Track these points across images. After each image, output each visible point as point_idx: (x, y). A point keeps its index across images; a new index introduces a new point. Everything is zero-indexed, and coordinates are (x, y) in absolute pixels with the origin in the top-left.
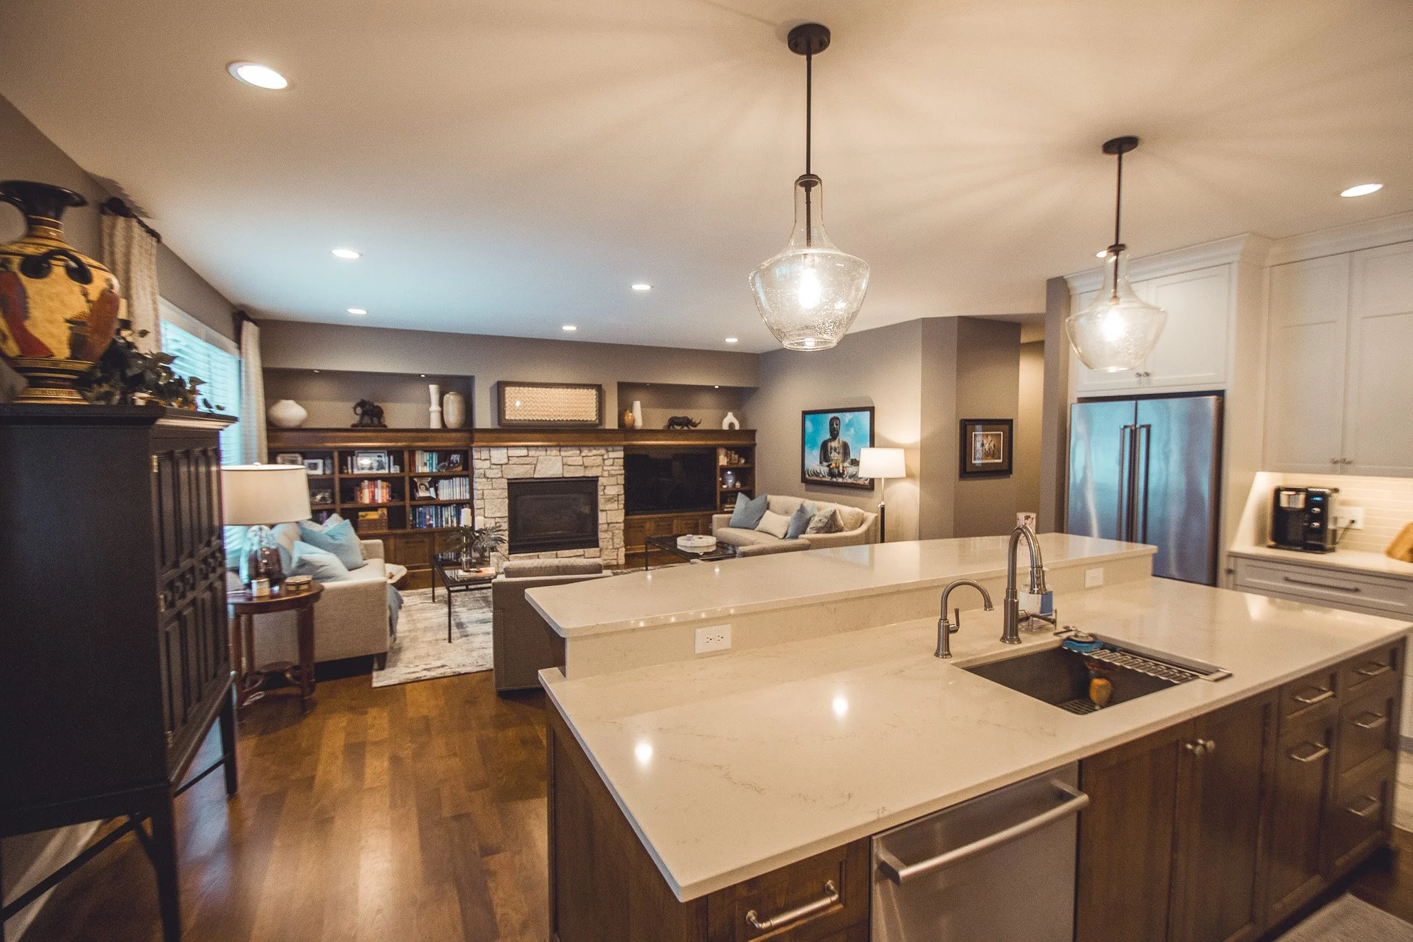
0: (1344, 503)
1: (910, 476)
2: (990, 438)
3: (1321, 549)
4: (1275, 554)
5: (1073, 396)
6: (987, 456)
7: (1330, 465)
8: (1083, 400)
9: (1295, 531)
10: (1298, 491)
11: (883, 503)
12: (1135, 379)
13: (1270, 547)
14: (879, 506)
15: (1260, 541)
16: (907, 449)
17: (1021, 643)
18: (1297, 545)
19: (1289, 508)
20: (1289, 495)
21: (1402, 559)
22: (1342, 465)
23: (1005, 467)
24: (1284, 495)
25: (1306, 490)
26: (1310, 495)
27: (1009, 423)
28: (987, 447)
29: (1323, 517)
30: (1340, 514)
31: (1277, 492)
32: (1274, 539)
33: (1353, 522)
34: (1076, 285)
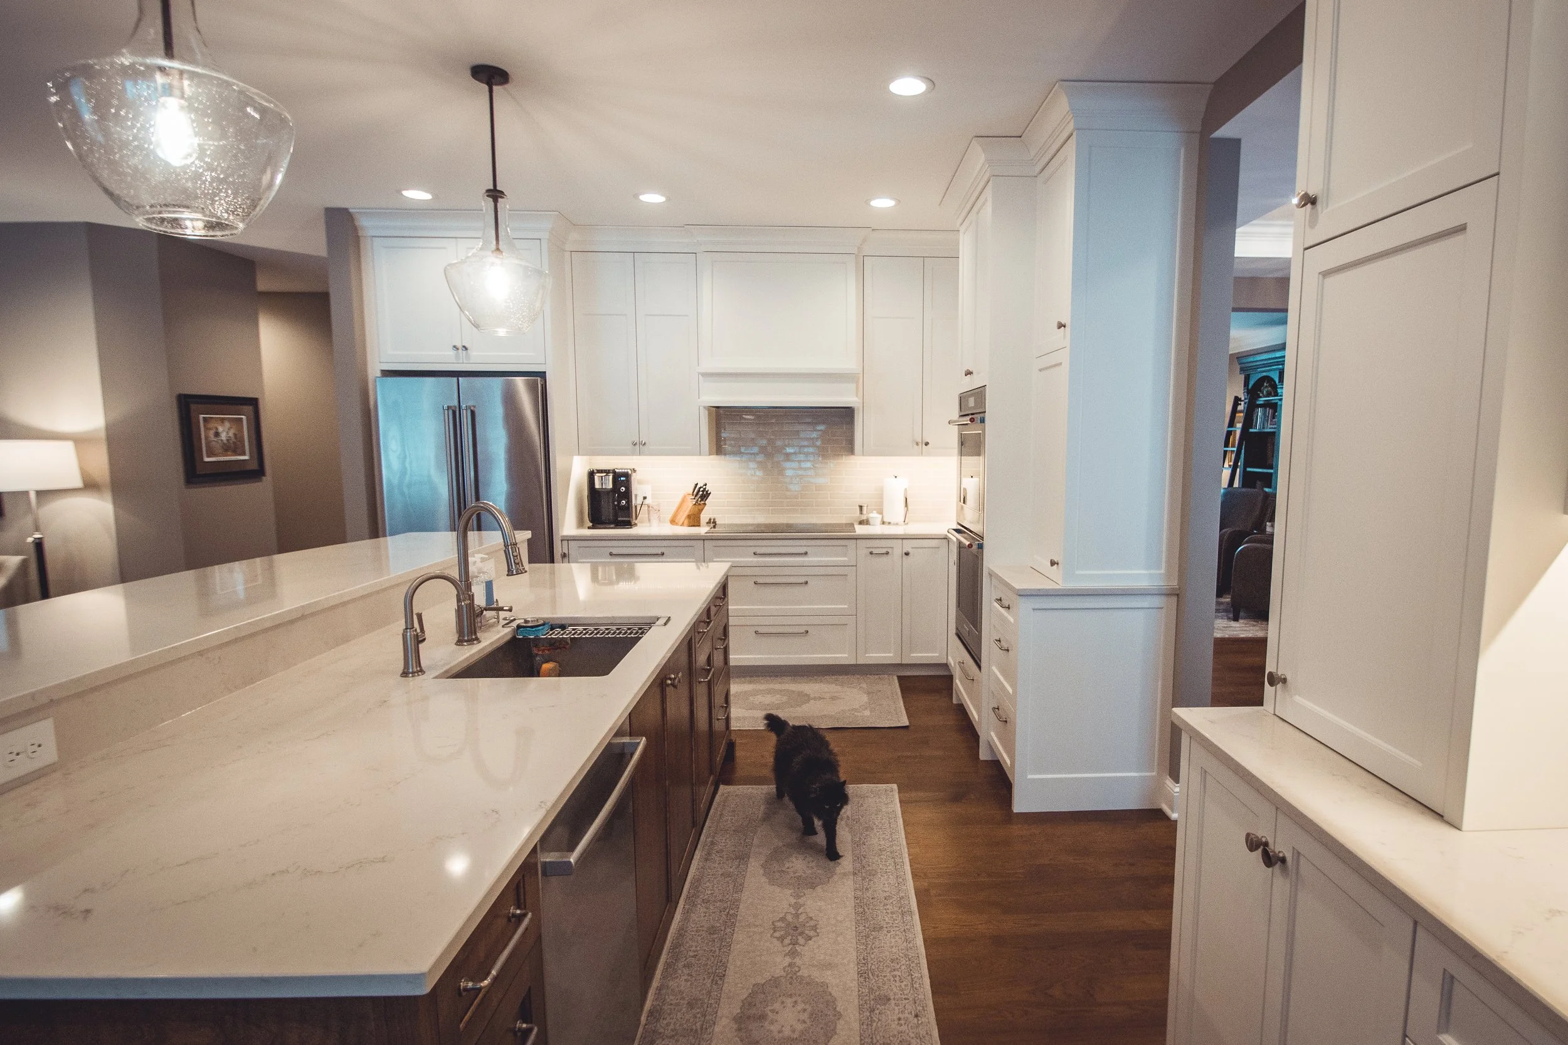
0: (640, 482)
1: (90, 486)
2: (227, 424)
3: (628, 524)
4: (593, 533)
5: (374, 370)
6: (226, 450)
7: (631, 447)
8: (388, 373)
9: (607, 510)
10: (607, 472)
11: (38, 536)
12: (452, 353)
13: (589, 528)
14: (30, 540)
15: (580, 524)
16: (80, 441)
17: (480, 642)
18: (610, 523)
19: (602, 488)
20: (602, 477)
21: (683, 525)
22: (639, 446)
23: (254, 466)
24: (597, 477)
25: (614, 472)
26: (617, 476)
27: (253, 402)
28: (224, 436)
29: (627, 495)
30: (640, 490)
31: (591, 475)
32: (591, 521)
33: (645, 498)
34: (367, 225)
